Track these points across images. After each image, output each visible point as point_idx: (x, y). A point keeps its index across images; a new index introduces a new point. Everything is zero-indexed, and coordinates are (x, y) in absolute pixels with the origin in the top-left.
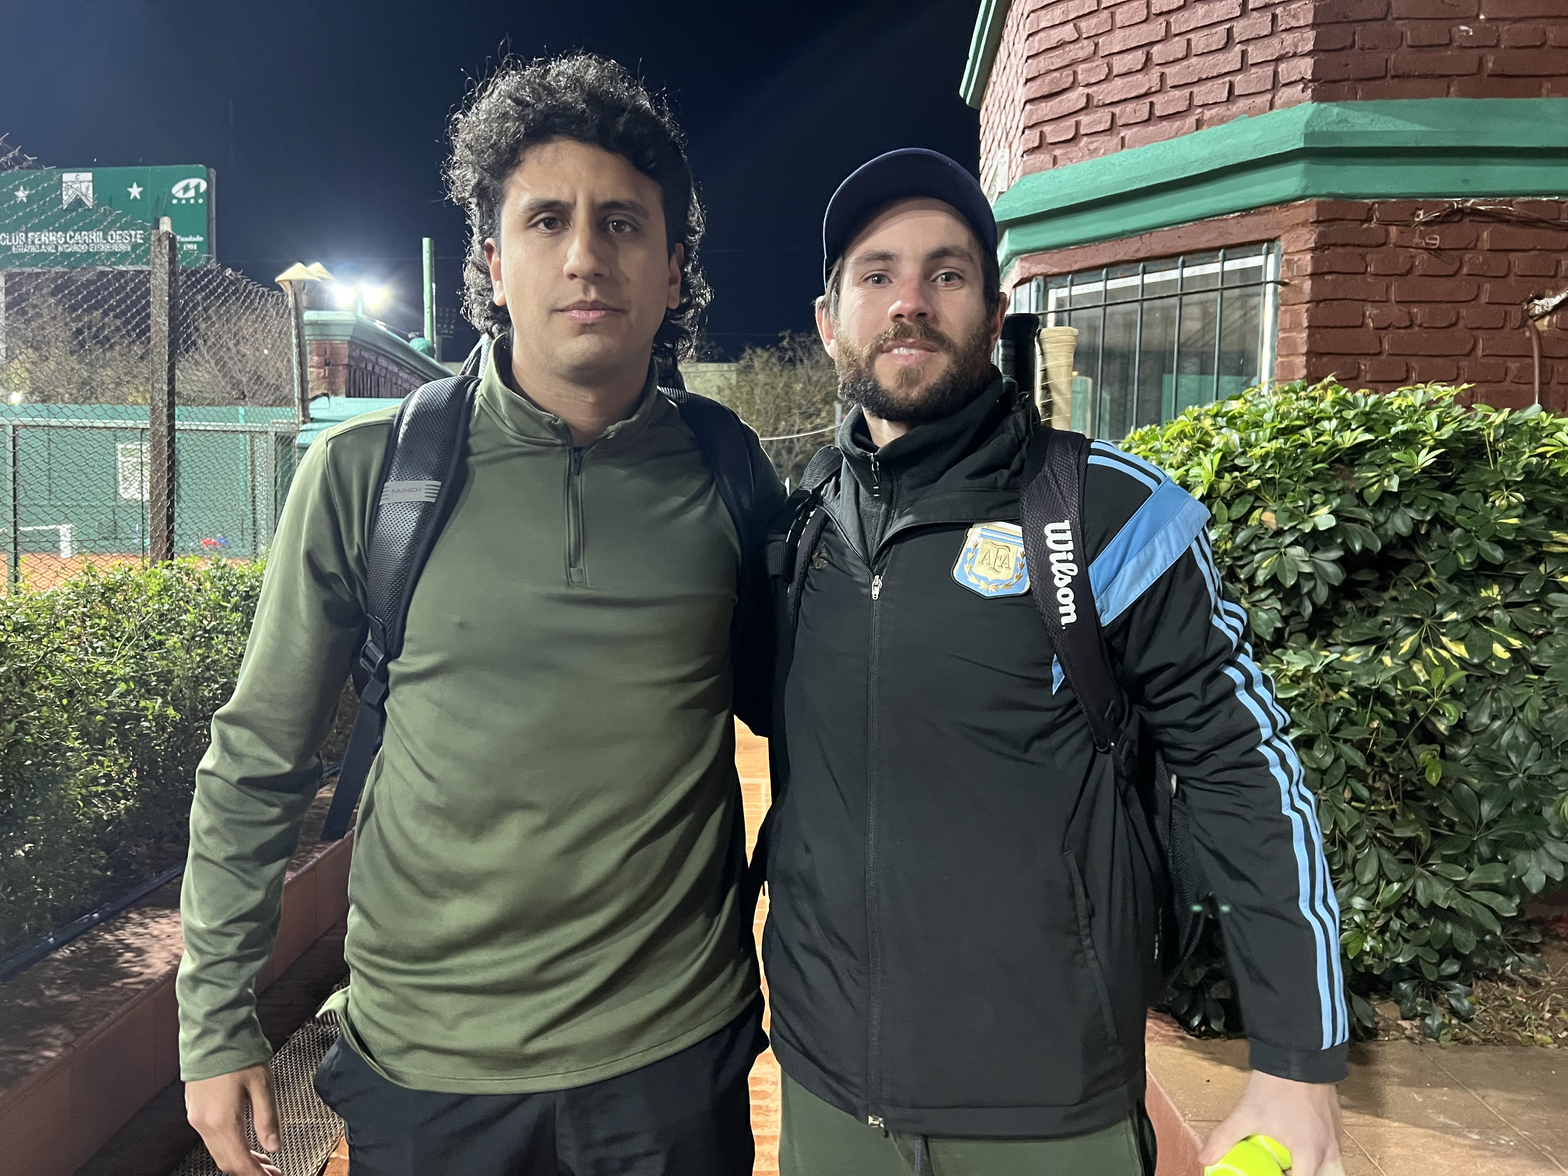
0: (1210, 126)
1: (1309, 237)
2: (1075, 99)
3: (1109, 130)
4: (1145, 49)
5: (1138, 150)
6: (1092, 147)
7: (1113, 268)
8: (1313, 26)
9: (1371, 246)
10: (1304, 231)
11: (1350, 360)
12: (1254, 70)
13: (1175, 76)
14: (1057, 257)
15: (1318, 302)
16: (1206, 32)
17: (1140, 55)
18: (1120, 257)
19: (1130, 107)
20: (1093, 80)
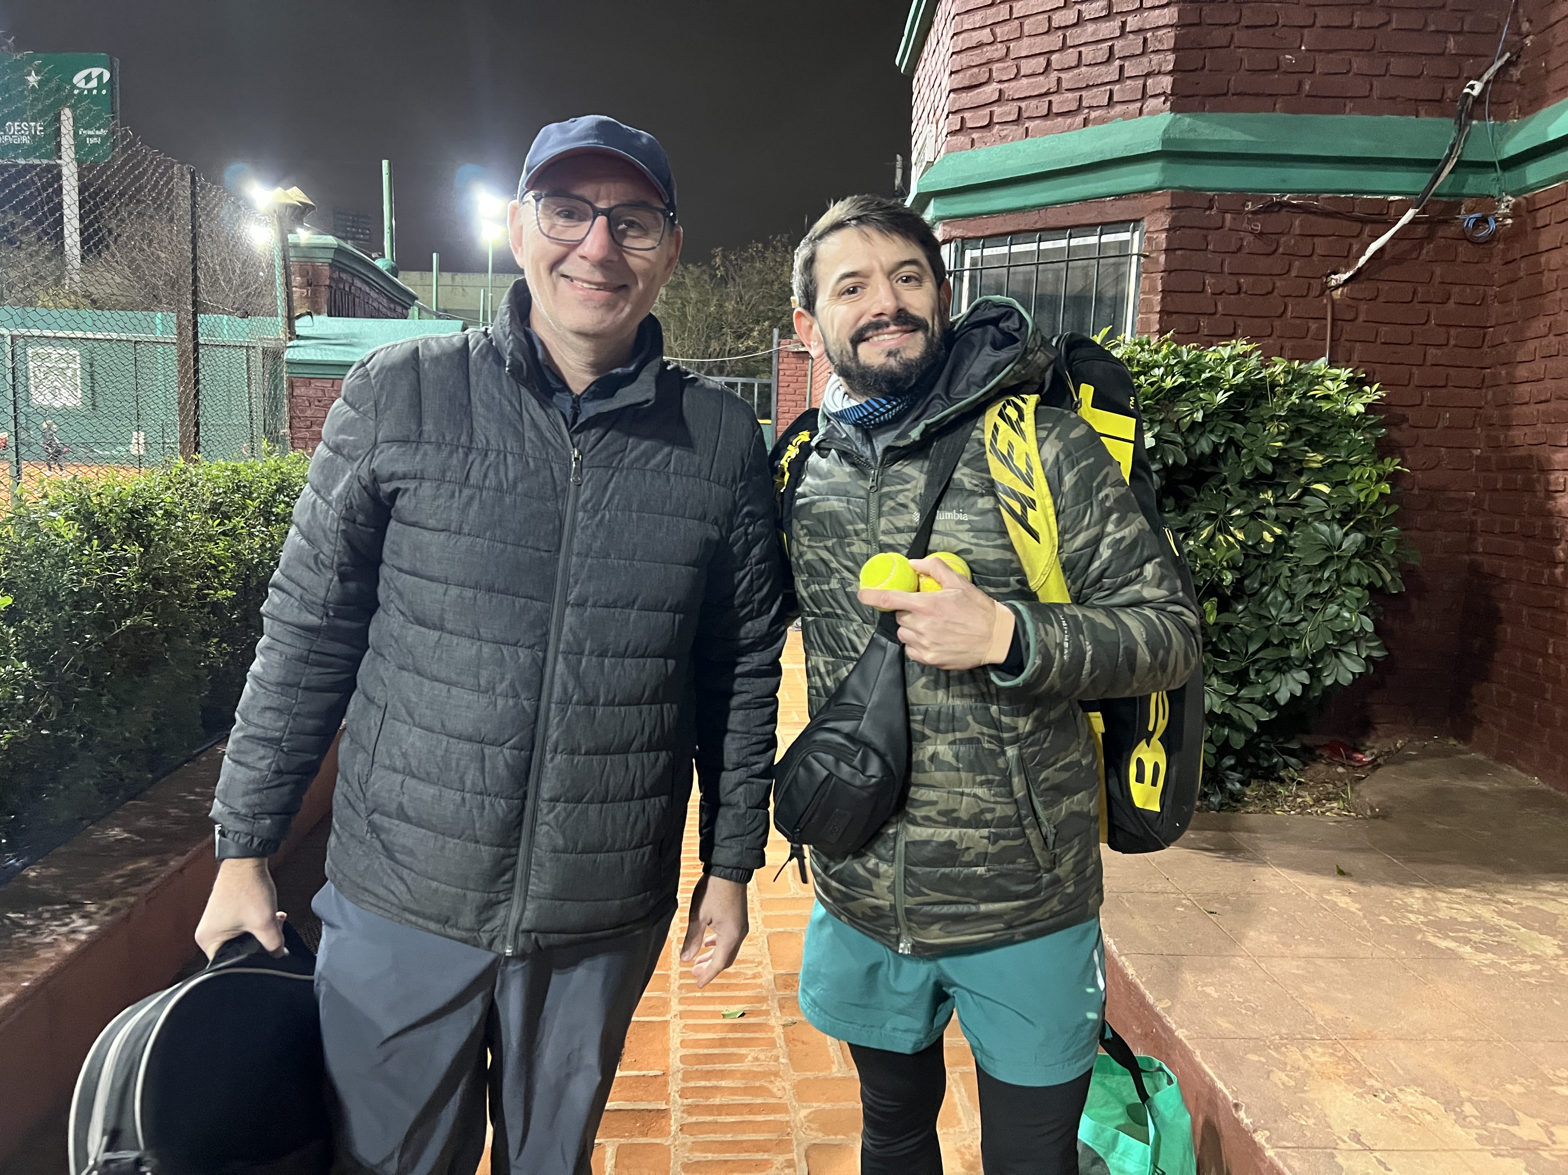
0: (1094, 124)
1: (1164, 220)
2: (989, 92)
3: (1017, 121)
4: (1047, 56)
5: (1039, 140)
6: (1003, 134)
7: (1016, 236)
8: (1174, 50)
9: (1211, 229)
10: (1162, 215)
11: (1192, 317)
12: (1128, 82)
13: (1068, 80)
14: (973, 223)
15: (1170, 272)
16: (1093, 47)
17: (1042, 61)
18: (1022, 227)
19: (1033, 103)
20: (1005, 78)
